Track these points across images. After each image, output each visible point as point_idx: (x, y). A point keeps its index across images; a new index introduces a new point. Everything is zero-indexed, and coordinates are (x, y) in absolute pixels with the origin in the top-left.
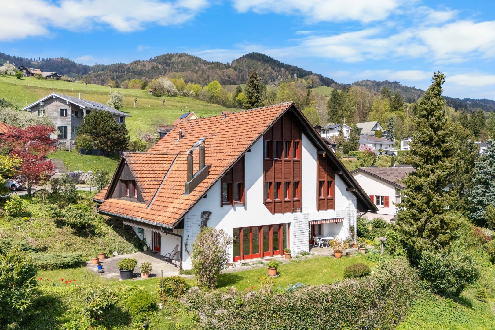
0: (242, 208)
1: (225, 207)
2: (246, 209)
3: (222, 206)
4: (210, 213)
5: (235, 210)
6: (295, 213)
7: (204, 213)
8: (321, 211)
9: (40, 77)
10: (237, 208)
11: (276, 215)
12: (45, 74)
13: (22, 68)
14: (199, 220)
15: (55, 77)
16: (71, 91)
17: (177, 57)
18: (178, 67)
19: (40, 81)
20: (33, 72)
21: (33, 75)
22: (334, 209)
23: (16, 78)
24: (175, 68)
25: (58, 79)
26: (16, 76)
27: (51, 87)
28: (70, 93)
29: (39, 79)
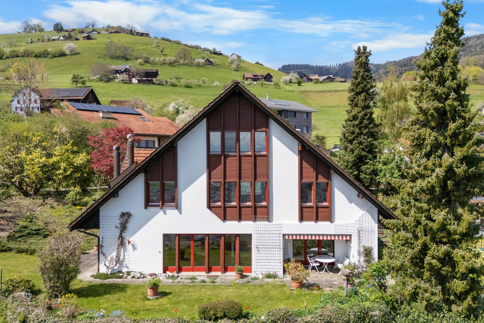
0: (176, 211)
1: (151, 210)
2: (181, 213)
3: (146, 208)
4: (129, 215)
5: (165, 214)
6: (258, 223)
7: (123, 215)
8: (305, 223)
9: (317, 81)
10: (168, 211)
11: (228, 223)
12: (321, 78)
13: (303, 76)
14: (117, 221)
15: (329, 80)
16: (339, 91)
17: (475, 39)
18: (476, 51)
19: (317, 85)
20: (312, 77)
21: (311, 80)
22: (331, 222)
23: (297, 85)
24: (472, 52)
25: (332, 81)
26: (297, 83)
27: (321, 90)
28: (337, 93)
29: (316, 83)
